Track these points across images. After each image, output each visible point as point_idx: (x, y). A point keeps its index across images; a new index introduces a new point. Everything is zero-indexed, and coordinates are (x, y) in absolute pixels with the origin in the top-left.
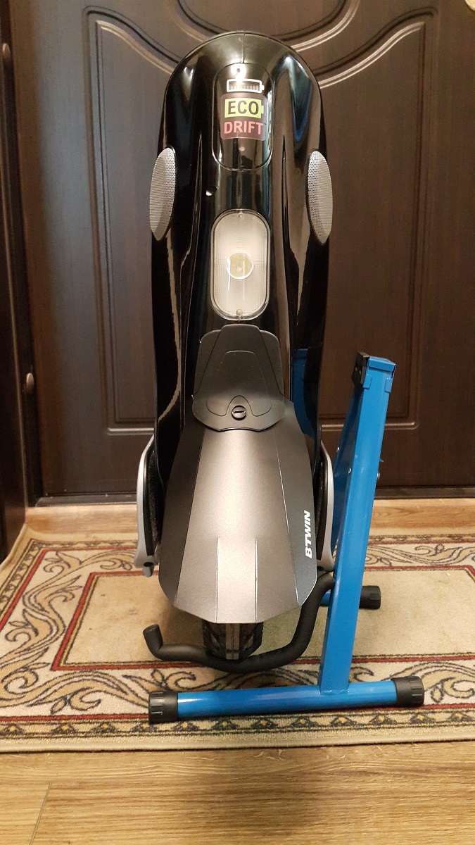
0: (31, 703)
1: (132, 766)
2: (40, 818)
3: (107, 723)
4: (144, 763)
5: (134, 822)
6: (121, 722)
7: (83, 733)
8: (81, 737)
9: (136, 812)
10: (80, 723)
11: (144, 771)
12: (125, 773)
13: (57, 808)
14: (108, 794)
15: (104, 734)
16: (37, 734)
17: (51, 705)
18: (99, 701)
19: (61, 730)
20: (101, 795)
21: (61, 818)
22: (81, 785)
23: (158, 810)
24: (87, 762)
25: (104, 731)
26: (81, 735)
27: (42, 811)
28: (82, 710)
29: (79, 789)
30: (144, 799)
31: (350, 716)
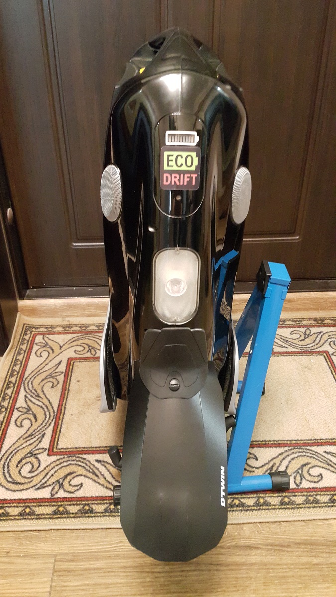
0: (37, 486)
1: (106, 541)
2: (51, 586)
3: (88, 505)
4: (112, 539)
5: (109, 589)
6: (97, 504)
7: (73, 514)
8: (72, 518)
9: (109, 581)
10: (70, 505)
11: (113, 546)
12: (101, 547)
13: (61, 578)
14: (92, 566)
15: (86, 515)
16: (43, 515)
17: (51, 488)
18: (81, 485)
19: (59, 511)
20: (87, 566)
21: (64, 586)
22: (75, 558)
23: (123, 579)
24: (77, 537)
25: (86, 513)
26: (72, 516)
27: (52, 580)
28: (71, 492)
29: (73, 561)
30: (114, 570)
31: (242, 498)
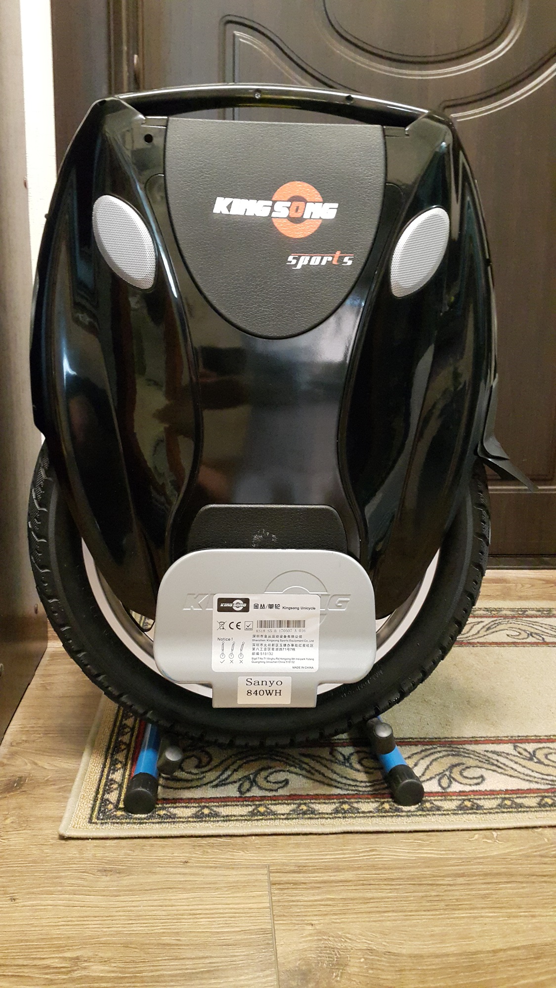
0: (214, 783)
1: (347, 850)
2: (272, 901)
3: (305, 804)
4: (358, 847)
5: (370, 905)
6: (319, 803)
7: (283, 814)
8: (283, 819)
9: (369, 895)
10: (275, 804)
11: (361, 855)
12: (342, 856)
13: (285, 891)
14: (332, 878)
15: (306, 816)
16: (235, 816)
17: (237, 785)
18: (286, 782)
19: (259, 811)
20: (326, 878)
21: (293, 901)
22: (300, 869)
23: (390, 892)
24: (298, 845)
25: (304, 813)
26: (282, 817)
27: (271, 894)
28: (271, 790)
29: (299, 872)
30: (372, 882)
